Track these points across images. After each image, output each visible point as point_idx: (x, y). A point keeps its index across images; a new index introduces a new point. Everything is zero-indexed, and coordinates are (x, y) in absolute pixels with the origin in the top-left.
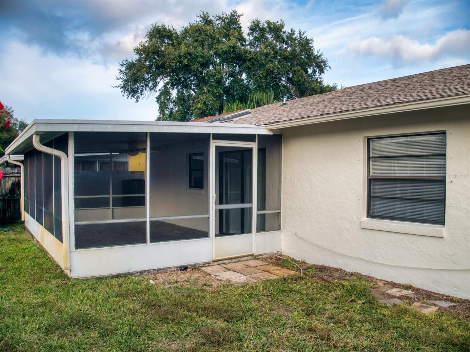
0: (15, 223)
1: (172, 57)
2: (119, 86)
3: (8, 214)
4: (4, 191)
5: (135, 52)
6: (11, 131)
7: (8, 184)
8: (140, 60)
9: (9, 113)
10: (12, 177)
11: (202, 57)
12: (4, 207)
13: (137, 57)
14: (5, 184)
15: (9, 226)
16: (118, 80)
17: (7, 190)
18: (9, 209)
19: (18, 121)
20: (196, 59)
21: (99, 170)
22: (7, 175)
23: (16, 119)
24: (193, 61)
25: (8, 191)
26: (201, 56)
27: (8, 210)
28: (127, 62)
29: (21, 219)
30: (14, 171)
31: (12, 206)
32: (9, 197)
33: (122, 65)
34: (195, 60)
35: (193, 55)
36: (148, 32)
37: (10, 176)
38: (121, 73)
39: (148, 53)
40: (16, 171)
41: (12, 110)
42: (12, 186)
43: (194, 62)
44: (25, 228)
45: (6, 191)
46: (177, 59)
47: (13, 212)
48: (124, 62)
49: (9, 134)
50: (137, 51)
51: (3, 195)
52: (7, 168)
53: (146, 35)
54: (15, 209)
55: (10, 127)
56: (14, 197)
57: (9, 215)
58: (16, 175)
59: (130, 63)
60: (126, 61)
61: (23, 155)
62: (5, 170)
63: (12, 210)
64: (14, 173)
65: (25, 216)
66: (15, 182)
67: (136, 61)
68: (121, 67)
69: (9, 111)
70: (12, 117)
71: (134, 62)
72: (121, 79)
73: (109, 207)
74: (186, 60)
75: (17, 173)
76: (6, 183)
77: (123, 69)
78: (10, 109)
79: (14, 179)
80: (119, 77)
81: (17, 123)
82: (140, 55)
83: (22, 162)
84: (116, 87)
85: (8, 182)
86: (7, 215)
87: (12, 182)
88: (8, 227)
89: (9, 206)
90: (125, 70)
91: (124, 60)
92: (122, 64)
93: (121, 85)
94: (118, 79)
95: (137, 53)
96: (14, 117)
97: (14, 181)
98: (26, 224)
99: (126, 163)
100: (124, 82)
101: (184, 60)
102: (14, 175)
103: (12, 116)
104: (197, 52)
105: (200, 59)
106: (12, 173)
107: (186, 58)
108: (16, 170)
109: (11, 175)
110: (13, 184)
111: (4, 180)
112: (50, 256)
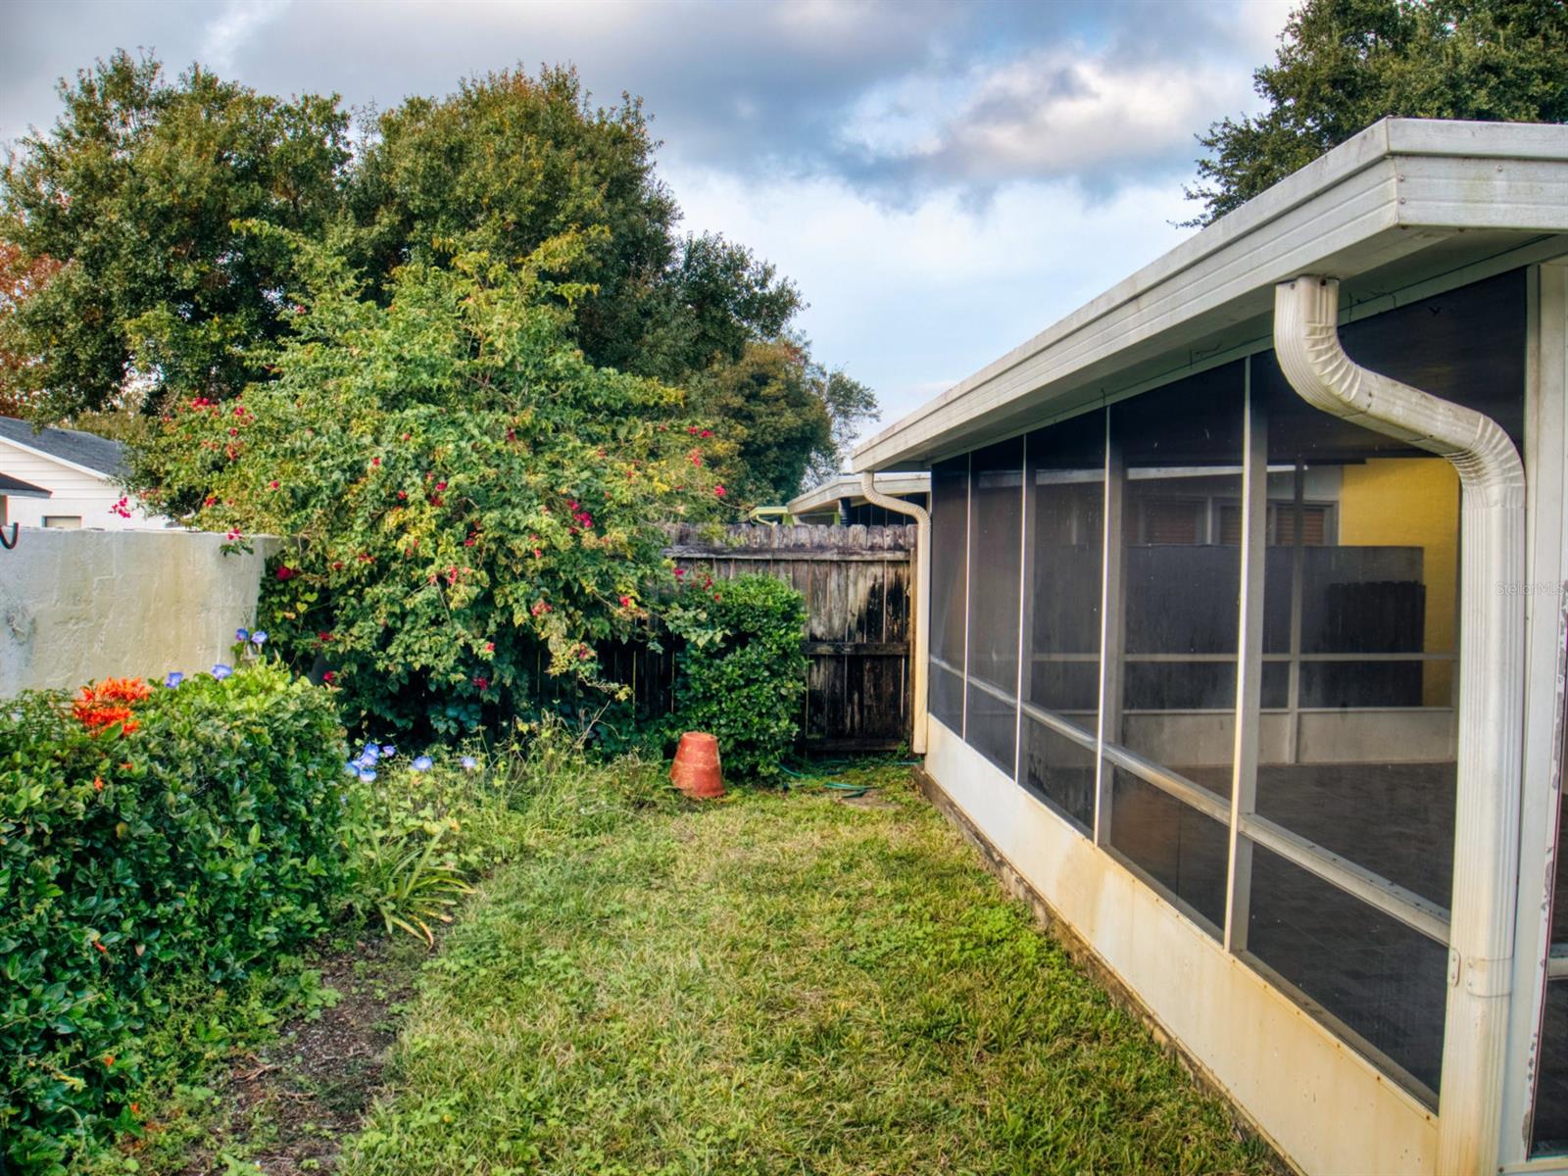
0: (876, 754)
1: (1421, 88)
2: (1196, 223)
3: (852, 717)
4: (837, 623)
5: (1260, 86)
6: (805, 405)
7: (856, 591)
8: (1277, 117)
9: (796, 351)
10: (871, 563)
11: (1547, 75)
12: (838, 685)
13: (1266, 106)
14: (843, 590)
15: (853, 765)
16: (1192, 201)
17: (849, 617)
18: (856, 696)
19: (824, 374)
20: (1519, 87)
21: (1213, 540)
22: (852, 554)
23: (820, 368)
24: (1509, 96)
25: (853, 622)
26: (1541, 71)
27: (851, 700)
28: (1227, 130)
29: (909, 743)
30: (878, 540)
31: (868, 685)
32: (857, 647)
33: (1209, 144)
34: (1518, 93)
35: (1509, 73)
36: (1292, 16)
37: (864, 562)
38: (1207, 172)
39: (1314, 84)
40: (888, 541)
41: (805, 340)
42: (869, 603)
43: (1514, 99)
44: (927, 788)
45: (845, 620)
46: (1441, 94)
47: (870, 708)
48: (1218, 131)
49: (799, 415)
50: (1272, 84)
51: (836, 640)
52: (853, 526)
53: (1286, 30)
54: (878, 697)
55: (801, 394)
56: (877, 648)
57: (857, 718)
58: (889, 556)
59: (1241, 131)
60: (1225, 125)
61: (928, 475)
62: (845, 536)
63: (867, 702)
64: (881, 548)
65: (928, 731)
66: (882, 586)
67: (1261, 125)
68: (1207, 149)
69: (799, 344)
70: (806, 362)
71: (1254, 127)
72: (1204, 195)
73: (1284, 705)
74: (1484, 92)
75: (889, 549)
76: (847, 589)
77: (1215, 157)
78: (799, 338)
79: (877, 570)
80: (1194, 191)
81: (823, 380)
82: (1279, 98)
83: (919, 499)
84: (1187, 224)
85: (855, 584)
86: (848, 721)
87: (870, 583)
88: (852, 772)
89: (856, 683)
90: (1223, 161)
91: (1215, 124)
92: (1209, 137)
93: (1203, 216)
94: (1191, 196)
95: (1265, 90)
96: (813, 360)
97: (880, 580)
98: (932, 768)
99: (1325, 511)
100: (1214, 206)
101: (1474, 92)
102: (879, 556)
103: (805, 358)
104: (1522, 60)
105: (1537, 88)
106: (872, 548)
107: (1483, 84)
108: (886, 536)
109: (868, 557)
110: (874, 592)
111: (839, 574)
112: (1158, 1035)
